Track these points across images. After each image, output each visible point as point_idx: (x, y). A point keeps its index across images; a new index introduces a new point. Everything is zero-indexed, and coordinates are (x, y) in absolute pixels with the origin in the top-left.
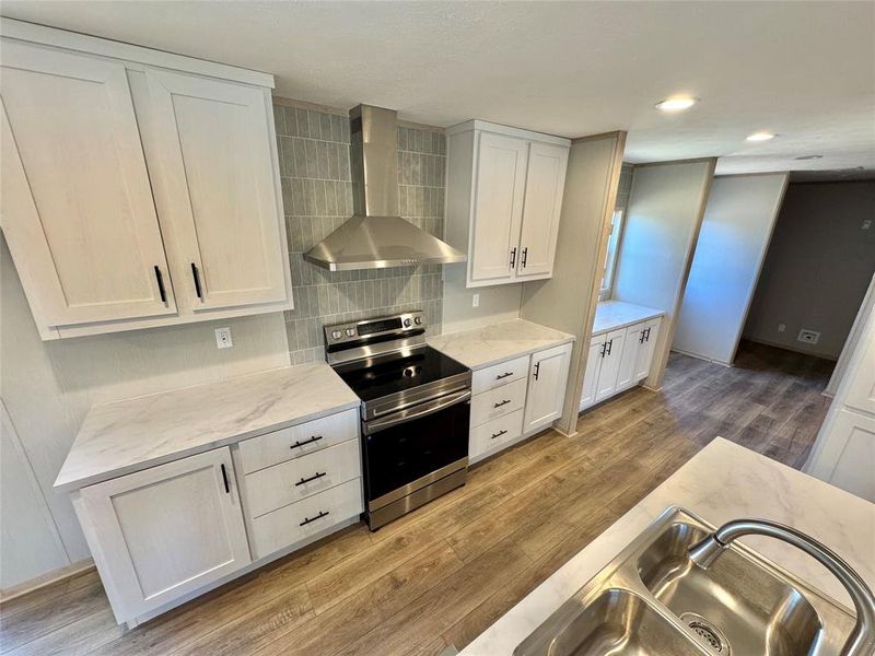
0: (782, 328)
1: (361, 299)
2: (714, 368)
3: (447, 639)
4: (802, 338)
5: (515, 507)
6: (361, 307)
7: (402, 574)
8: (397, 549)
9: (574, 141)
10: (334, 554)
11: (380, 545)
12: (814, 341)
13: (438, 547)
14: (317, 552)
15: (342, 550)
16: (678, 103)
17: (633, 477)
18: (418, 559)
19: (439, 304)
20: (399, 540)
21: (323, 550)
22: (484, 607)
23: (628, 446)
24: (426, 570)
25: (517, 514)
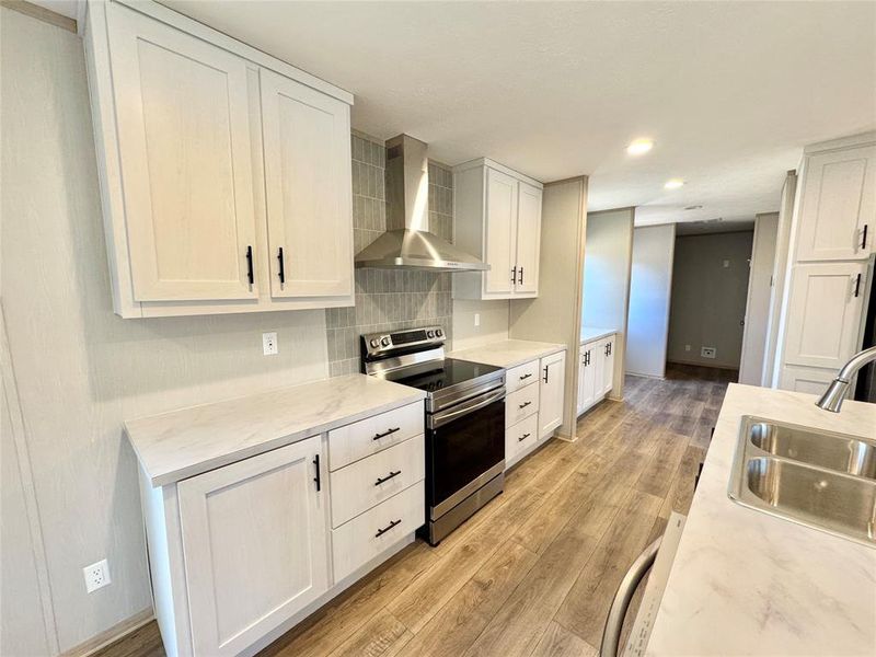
0: (688, 348)
1: (390, 312)
2: (653, 382)
3: (560, 619)
4: (704, 355)
5: (559, 501)
6: (390, 319)
7: (485, 576)
8: (468, 556)
9: (546, 185)
10: (403, 574)
11: (448, 557)
12: (713, 356)
13: (507, 546)
14: (384, 576)
15: (410, 569)
16: (640, 147)
17: (641, 463)
18: (493, 560)
19: (450, 320)
20: (466, 549)
21: (389, 573)
22: (578, 585)
23: (623, 441)
24: (506, 568)
25: (563, 506)
